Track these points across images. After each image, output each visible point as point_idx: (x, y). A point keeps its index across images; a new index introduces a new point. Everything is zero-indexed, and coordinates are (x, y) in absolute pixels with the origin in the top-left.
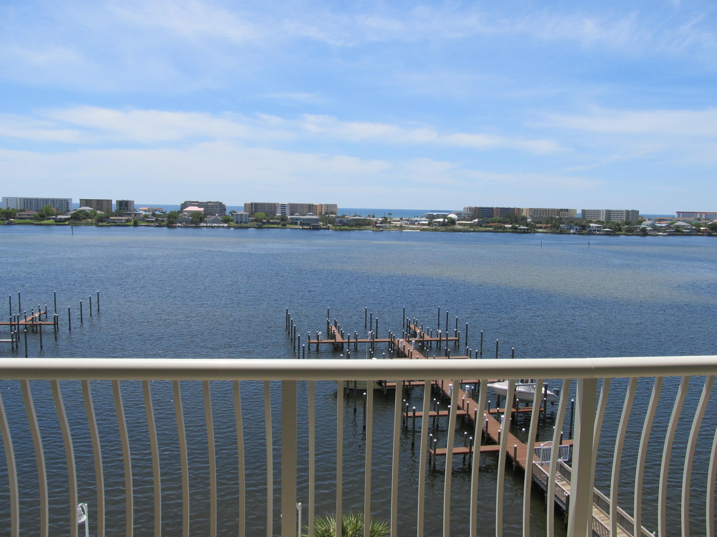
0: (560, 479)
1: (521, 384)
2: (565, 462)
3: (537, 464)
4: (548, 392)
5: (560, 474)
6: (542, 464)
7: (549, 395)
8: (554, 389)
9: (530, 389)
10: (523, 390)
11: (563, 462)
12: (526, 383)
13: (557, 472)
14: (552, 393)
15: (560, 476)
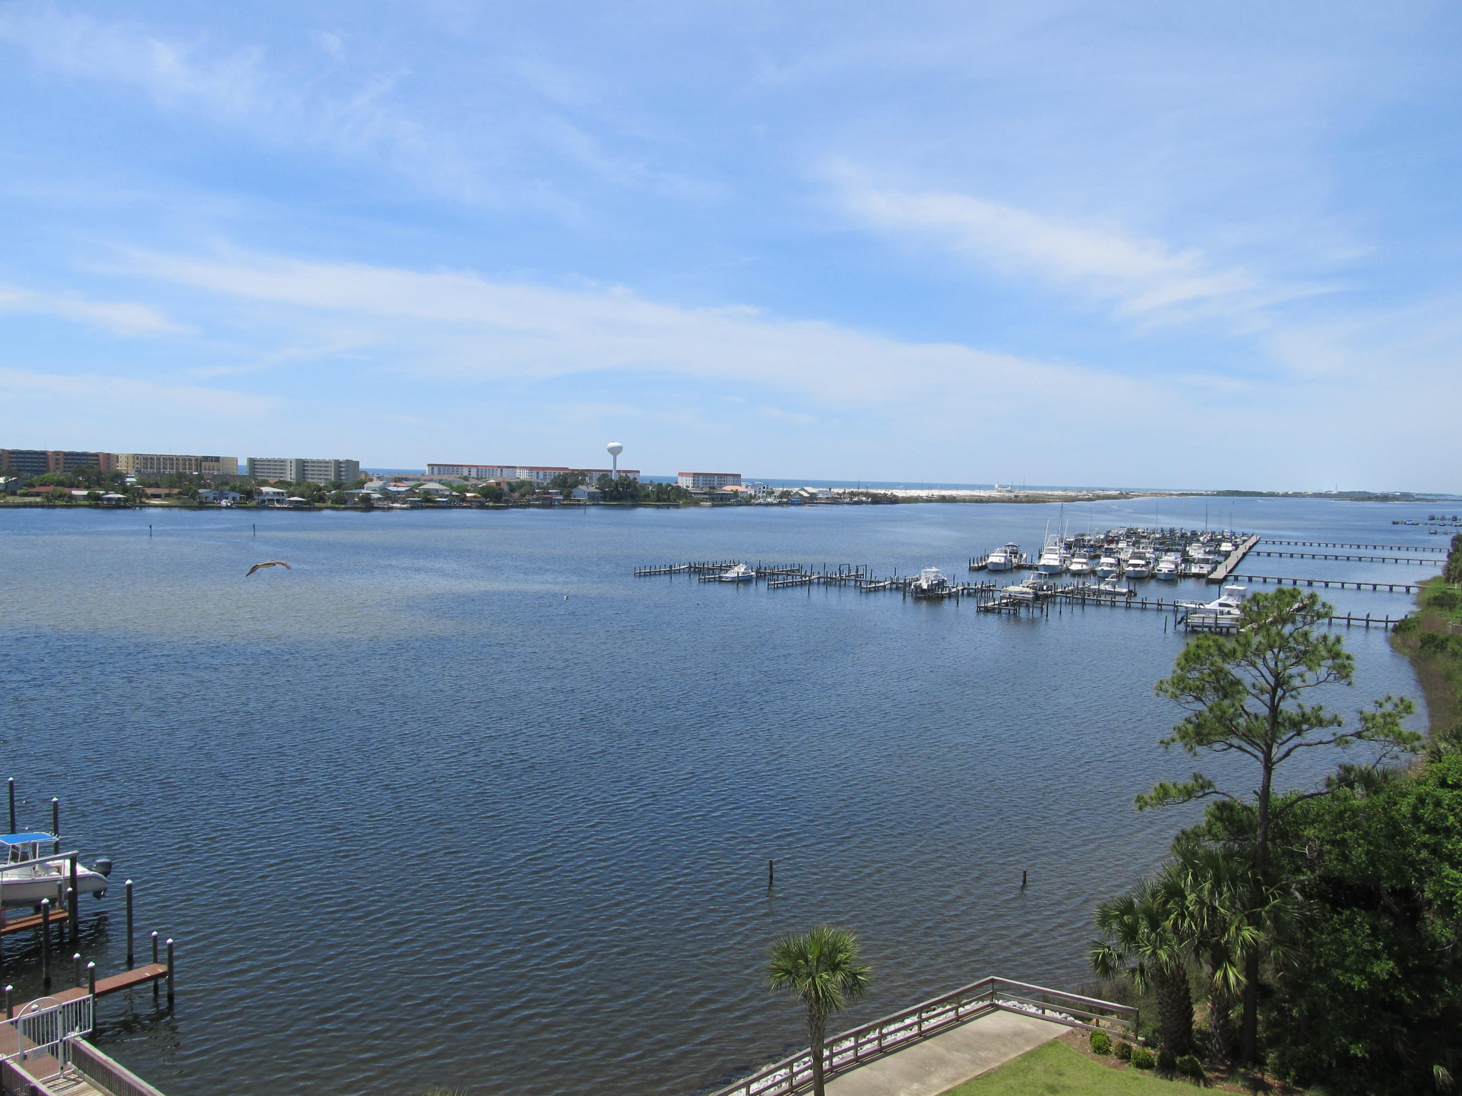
0: (73, 1080)
1: (13, 864)
2: (84, 1037)
3: (9, 1062)
4: (81, 870)
5: (74, 1067)
6: (25, 1057)
7: (85, 878)
8: (98, 861)
9: (36, 872)
10: (15, 878)
11: (79, 1039)
12: (22, 860)
13: (69, 1063)
14: (92, 873)
15: (74, 1072)
